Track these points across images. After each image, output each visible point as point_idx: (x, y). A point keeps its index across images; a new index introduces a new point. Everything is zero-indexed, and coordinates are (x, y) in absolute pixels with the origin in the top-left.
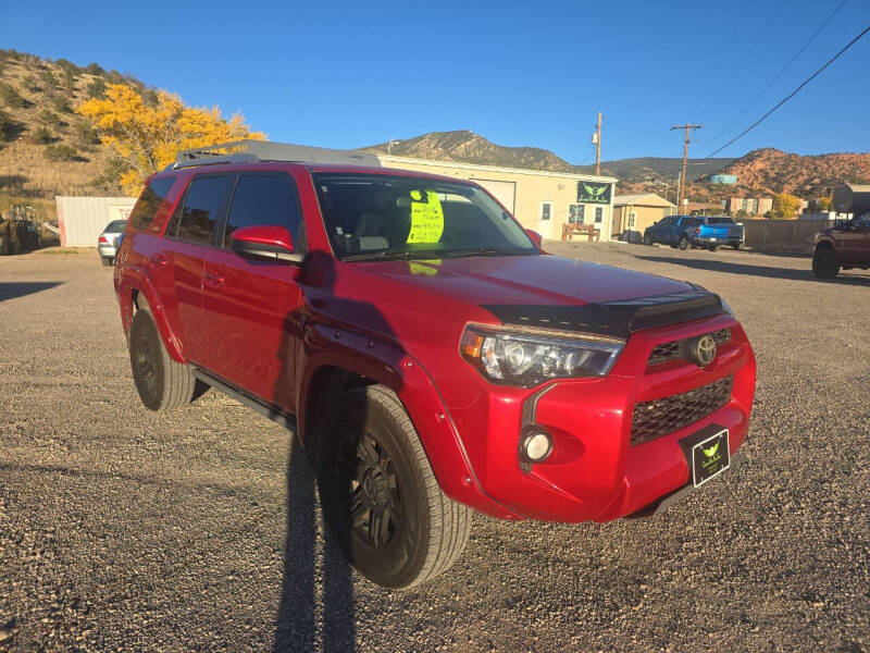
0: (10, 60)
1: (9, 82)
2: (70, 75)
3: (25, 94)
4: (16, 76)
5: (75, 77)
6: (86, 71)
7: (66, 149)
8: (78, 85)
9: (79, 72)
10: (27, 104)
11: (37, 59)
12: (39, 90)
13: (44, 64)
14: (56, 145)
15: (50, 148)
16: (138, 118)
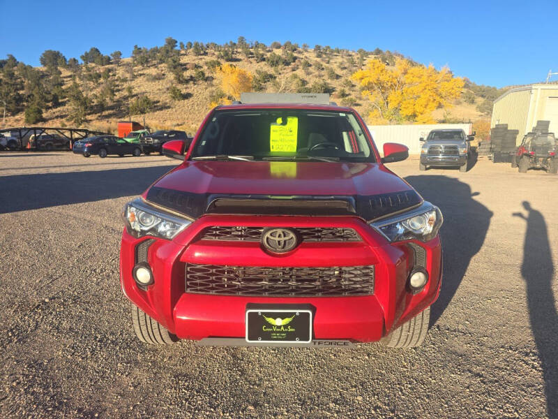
0: (335, 54)
1: (332, 66)
2: (362, 57)
3: (339, 72)
4: (336, 63)
5: (365, 58)
6: (372, 54)
7: (351, 100)
8: (365, 63)
9: (367, 54)
10: (338, 77)
11: (347, 51)
12: (345, 68)
13: (350, 54)
14: (347, 98)
15: (344, 100)
16: (381, 78)
